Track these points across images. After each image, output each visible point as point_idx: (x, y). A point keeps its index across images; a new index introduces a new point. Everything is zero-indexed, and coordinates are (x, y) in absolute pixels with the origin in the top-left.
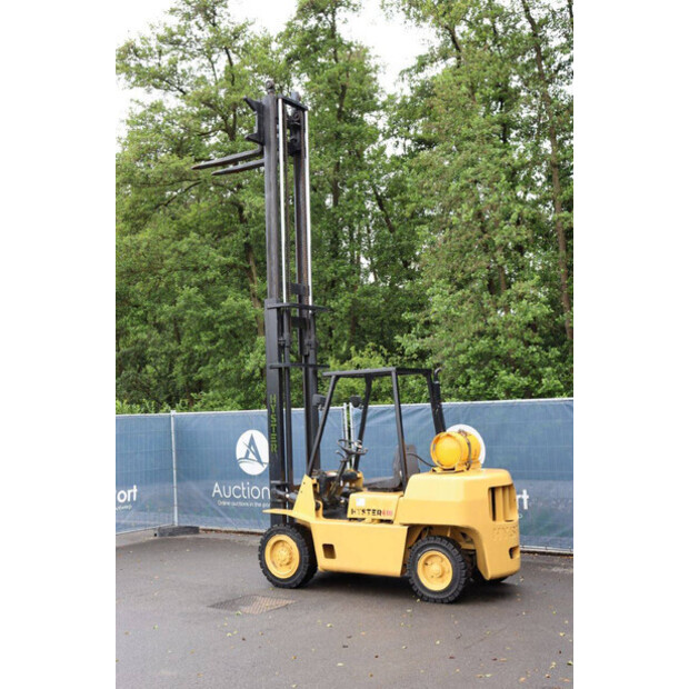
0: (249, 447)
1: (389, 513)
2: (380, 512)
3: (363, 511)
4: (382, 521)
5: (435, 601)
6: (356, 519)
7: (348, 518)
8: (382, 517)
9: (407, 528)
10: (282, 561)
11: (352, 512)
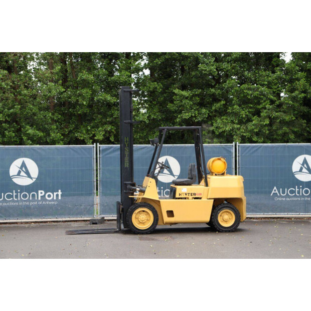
0: (21, 168)
1: (200, 194)
2: (195, 194)
3: (186, 194)
4: (195, 198)
5: (226, 232)
6: (181, 198)
7: (176, 198)
8: (196, 196)
9: (213, 200)
10: (142, 221)
11: (180, 195)
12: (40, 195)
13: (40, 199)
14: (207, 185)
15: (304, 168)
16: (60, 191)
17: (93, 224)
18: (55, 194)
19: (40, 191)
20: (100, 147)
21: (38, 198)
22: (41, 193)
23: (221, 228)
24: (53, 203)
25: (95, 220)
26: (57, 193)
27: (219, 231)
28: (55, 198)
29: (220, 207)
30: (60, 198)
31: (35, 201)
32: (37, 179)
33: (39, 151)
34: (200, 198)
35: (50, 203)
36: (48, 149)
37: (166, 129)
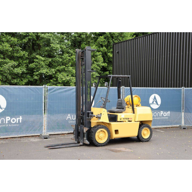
1: (131, 119)
2: (128, 119)
3: (124, 119)
4: (129, 121)
6: (121, 122)
7: (118, 122)
8: (129, 120)
9: (139, 122)
10: (101, 137)
11: (120, 119)
12: (7, 120)
13: (7, 122)
14: (134, 113)
15: (154, 102)
16: (21, 117)
17: (45, 138)
18: (18, 119)
19: (7, 118)
20: (47, 87)
21: (5, 122)
22: (8, 119)
23: (143, 139)
24: (15, 125)
25: (46, 136)
26: (19, 118)
27: (142, 142)
28: (17, 122)
29: (142, 126)
30: (21, 122)
31: (4, 124)
32: (5, 109)
33: (6, 89)
34: (131, 121)
35: (14, 125)
36: (13, 88)
37: (111, 77)
